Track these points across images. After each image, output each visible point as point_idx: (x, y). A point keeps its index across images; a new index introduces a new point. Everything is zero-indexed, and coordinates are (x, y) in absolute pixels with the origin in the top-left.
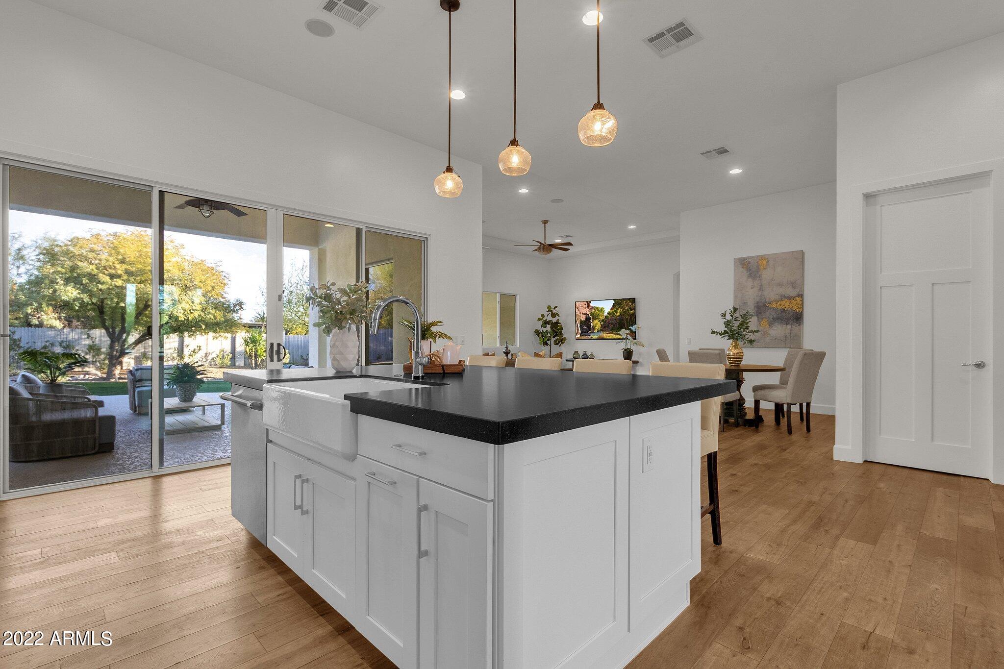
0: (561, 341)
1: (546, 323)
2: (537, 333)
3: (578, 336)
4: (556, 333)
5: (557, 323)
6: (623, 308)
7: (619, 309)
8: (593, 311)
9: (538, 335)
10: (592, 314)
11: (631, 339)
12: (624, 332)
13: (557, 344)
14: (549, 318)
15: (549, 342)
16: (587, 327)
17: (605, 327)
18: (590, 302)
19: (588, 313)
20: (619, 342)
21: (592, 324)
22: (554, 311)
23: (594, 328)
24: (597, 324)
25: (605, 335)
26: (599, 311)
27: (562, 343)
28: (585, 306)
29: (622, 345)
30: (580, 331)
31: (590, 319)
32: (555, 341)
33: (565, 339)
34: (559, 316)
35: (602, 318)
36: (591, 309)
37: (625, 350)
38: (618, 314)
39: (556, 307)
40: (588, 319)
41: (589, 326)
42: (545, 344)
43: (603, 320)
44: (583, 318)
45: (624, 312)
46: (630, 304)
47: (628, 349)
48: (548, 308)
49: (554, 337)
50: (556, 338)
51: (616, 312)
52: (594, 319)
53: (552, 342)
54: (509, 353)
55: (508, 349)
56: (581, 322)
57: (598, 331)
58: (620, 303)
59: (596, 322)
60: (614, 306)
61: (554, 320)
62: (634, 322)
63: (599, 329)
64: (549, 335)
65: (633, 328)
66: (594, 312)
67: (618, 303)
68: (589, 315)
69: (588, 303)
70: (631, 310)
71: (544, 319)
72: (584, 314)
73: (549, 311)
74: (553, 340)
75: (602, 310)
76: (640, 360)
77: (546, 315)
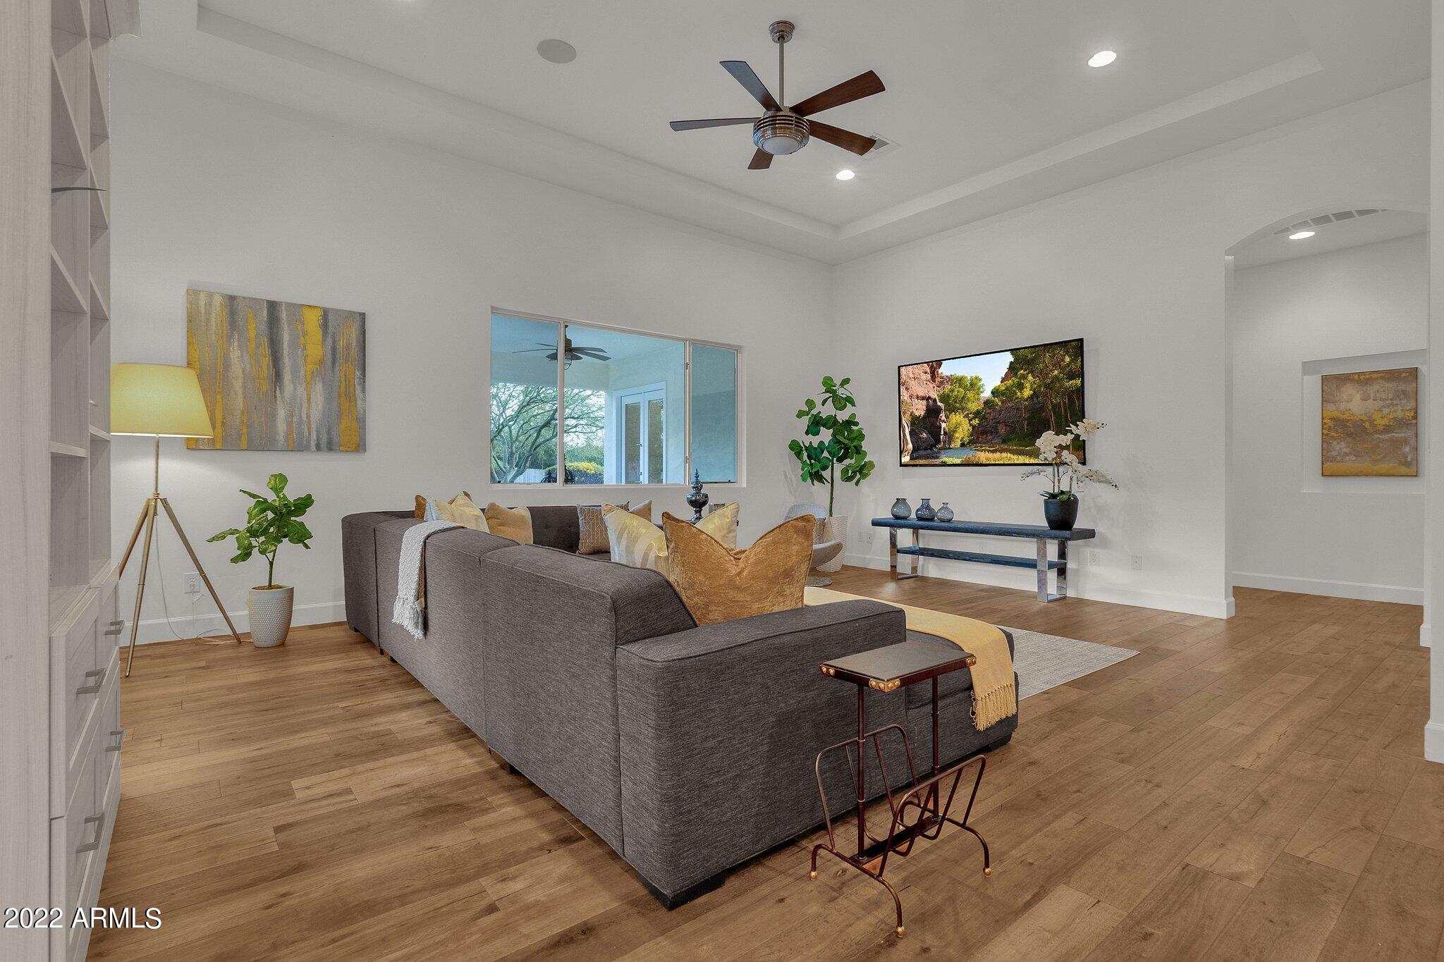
0: (861, 472)
1: (816, 424)
2: (796, 448)
3: (906, 459)
4: (847, 449)
5: (850, 423)
6: (1042, 374)
7: (1030, 377)
8: (948, 387)
9: (799, 455)
10: (944, 398)
11: (1076, 464)
12: (1048, 442)
13: (848, 479)
14: (828, 410)
15: (826, 474)
16: (930, 433)
17: (984, 433)
18: (939, 363)
19: (934, 395)
20: (1032, 474)
21: (943, 425)
22: (842, 392)
23: (950, 436)
24: (959, 425)
25: (983, 456)
26: (965, 388)
27: (864, 476)
28: (924, 377)
29: (1044, 482)
30: (910, 446)
31: (938, 411)
32: (845, 471)
33: (871, 465)
34: (853, 405)
35: (974, 406)
36: (942, 383)
37: (1053, 496)
38: (1027, 392)
39: (846, 381)
40: (933, 412)
41: (935, 431)
42: (817, 477)
43: (977, 414)
44: (920, 409)
45: (1047, 386)
46: (1067, 359)
47: (1062, 493)
48: (824, 383)
49: (840, 460)
50: (847, 462)
51: (1021, 387)
52: (951, 409)
53: (837, 474)
54: (704, 503)
55: (702, 491)
56: (915, 421)
57: (963, 445)
58: (1033, 359)
59: (957, 418)
60: (1012, 369)
61: (842, 416)
62: (1079, 415)
63: (967, 440)
64: (826, 454)
65: (1080, 429)
66: (952, 391)
67: (1024, 360)
68: (935, 400)
69: (935, 366)
70: (1071, 376)
71: (814, 412)
72: (923, 398)
73: (827, 391)
74: (838, 467)
75: (974, 385)
76: (1099, 530)
77: (818, 402)
